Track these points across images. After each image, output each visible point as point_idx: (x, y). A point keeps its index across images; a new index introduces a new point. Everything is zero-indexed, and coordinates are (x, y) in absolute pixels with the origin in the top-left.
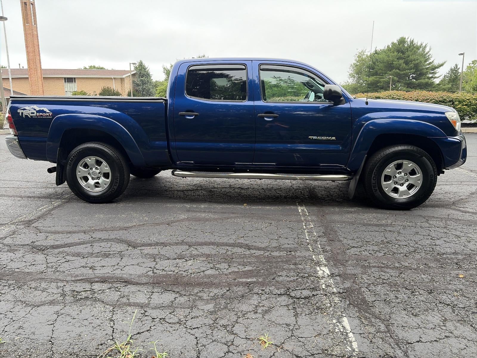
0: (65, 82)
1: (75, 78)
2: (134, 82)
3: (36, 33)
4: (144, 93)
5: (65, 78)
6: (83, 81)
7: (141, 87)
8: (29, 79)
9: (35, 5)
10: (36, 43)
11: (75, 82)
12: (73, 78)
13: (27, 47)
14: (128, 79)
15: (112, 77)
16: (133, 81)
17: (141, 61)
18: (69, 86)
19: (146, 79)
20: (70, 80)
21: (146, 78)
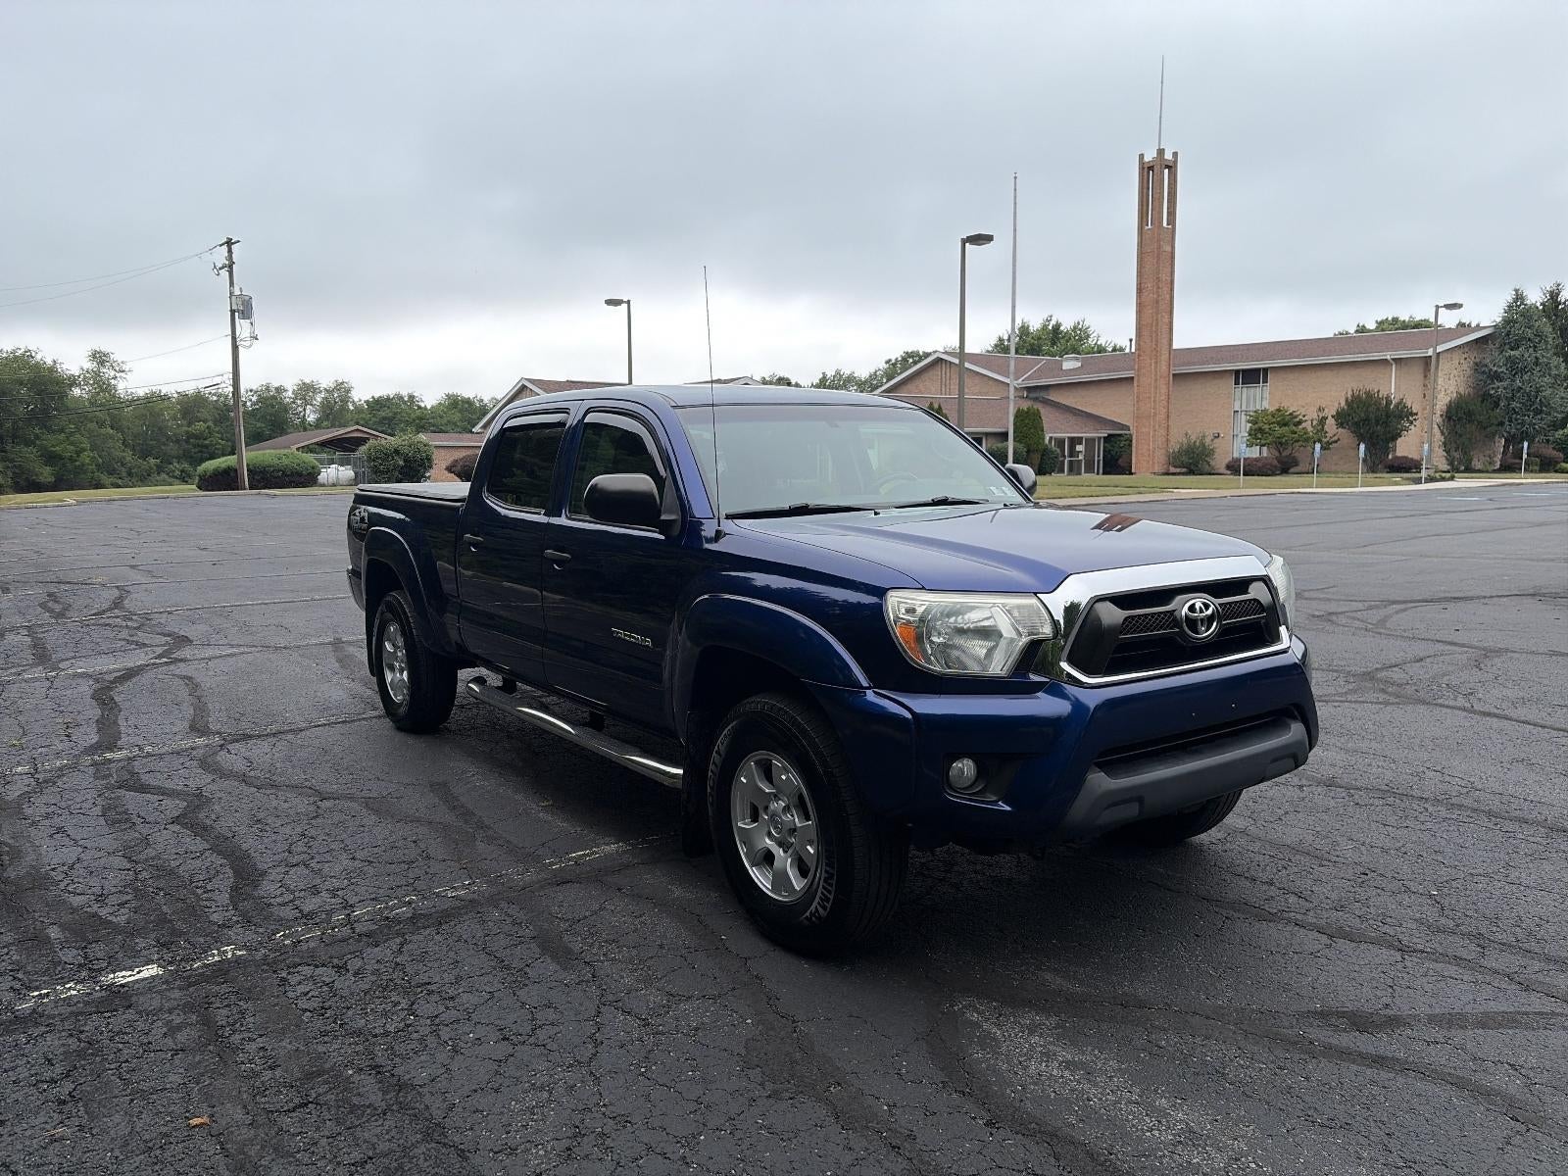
0: (1237, 383)
1: (1266, 370)
2: (1478, 367)
3: (1168, 249)
4: (1514, 404)
5: (1237, 372)
6: (1291, 376)
7: (1505, 384)
8: (1135, 380)
9: (1176, 170)
10: (1164, 277)
11: (1265, 381)
12: (1259, 369)
13: (1140, 291)
14: (1457, 357)
15: (1388, 357)
16: (1476, 364)
17: (1516, 291)
18: (1244, 396)
19: (1526, 355)
20: (1250, 377)
21: (1531, 350)
